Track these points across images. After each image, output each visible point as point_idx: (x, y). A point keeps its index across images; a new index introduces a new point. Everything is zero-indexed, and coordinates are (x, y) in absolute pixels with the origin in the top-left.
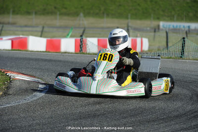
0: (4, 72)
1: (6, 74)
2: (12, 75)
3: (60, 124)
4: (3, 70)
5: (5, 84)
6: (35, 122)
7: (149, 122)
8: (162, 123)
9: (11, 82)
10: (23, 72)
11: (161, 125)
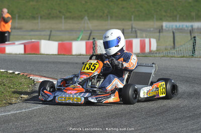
0: (26, 76)
1: (29, 77)
2: (35, 78)
3: (90, 124)
4: (25, 74)
5: (29, 87)
6: (65, 123)
7: (176, 120)
8: (189, 120)
9: (35, 85)
10: (45, 75)
11: (189, 122)
